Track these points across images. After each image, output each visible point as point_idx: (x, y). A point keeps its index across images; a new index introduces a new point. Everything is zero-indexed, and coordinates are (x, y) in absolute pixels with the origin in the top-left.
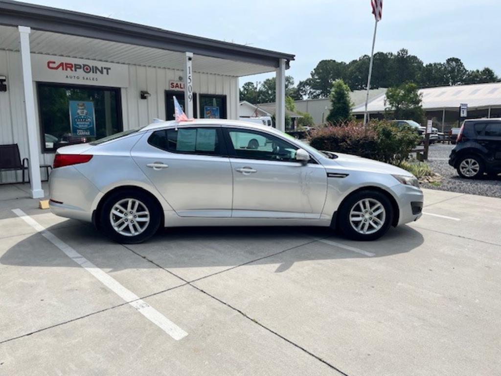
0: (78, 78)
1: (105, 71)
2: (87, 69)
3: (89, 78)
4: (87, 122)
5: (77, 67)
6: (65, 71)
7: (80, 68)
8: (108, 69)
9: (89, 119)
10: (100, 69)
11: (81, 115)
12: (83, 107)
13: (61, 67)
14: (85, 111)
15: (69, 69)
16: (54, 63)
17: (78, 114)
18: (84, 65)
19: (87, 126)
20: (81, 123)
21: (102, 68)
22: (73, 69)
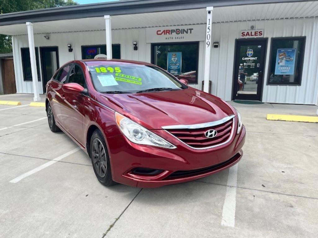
0: (172, 38)
1: (189, 31)
2: (178, 32)
3: (178, 38)
4: (177, 65)
5: (173, 31)
6: (165, 35)
7: (174, 32)
8: (191, 30)
9: (178, 64)
10: (186, 30)
11: (173, 61)
12: (175, 56)
13: (163, 33)
14: (176, 59)
15: (167, 33)
16: (160, 31)
17: (172, 61)
18: (177, 30)
19: (176, 68)
20: (173, 66)
21: (187, 29)
22: (170, 33)
